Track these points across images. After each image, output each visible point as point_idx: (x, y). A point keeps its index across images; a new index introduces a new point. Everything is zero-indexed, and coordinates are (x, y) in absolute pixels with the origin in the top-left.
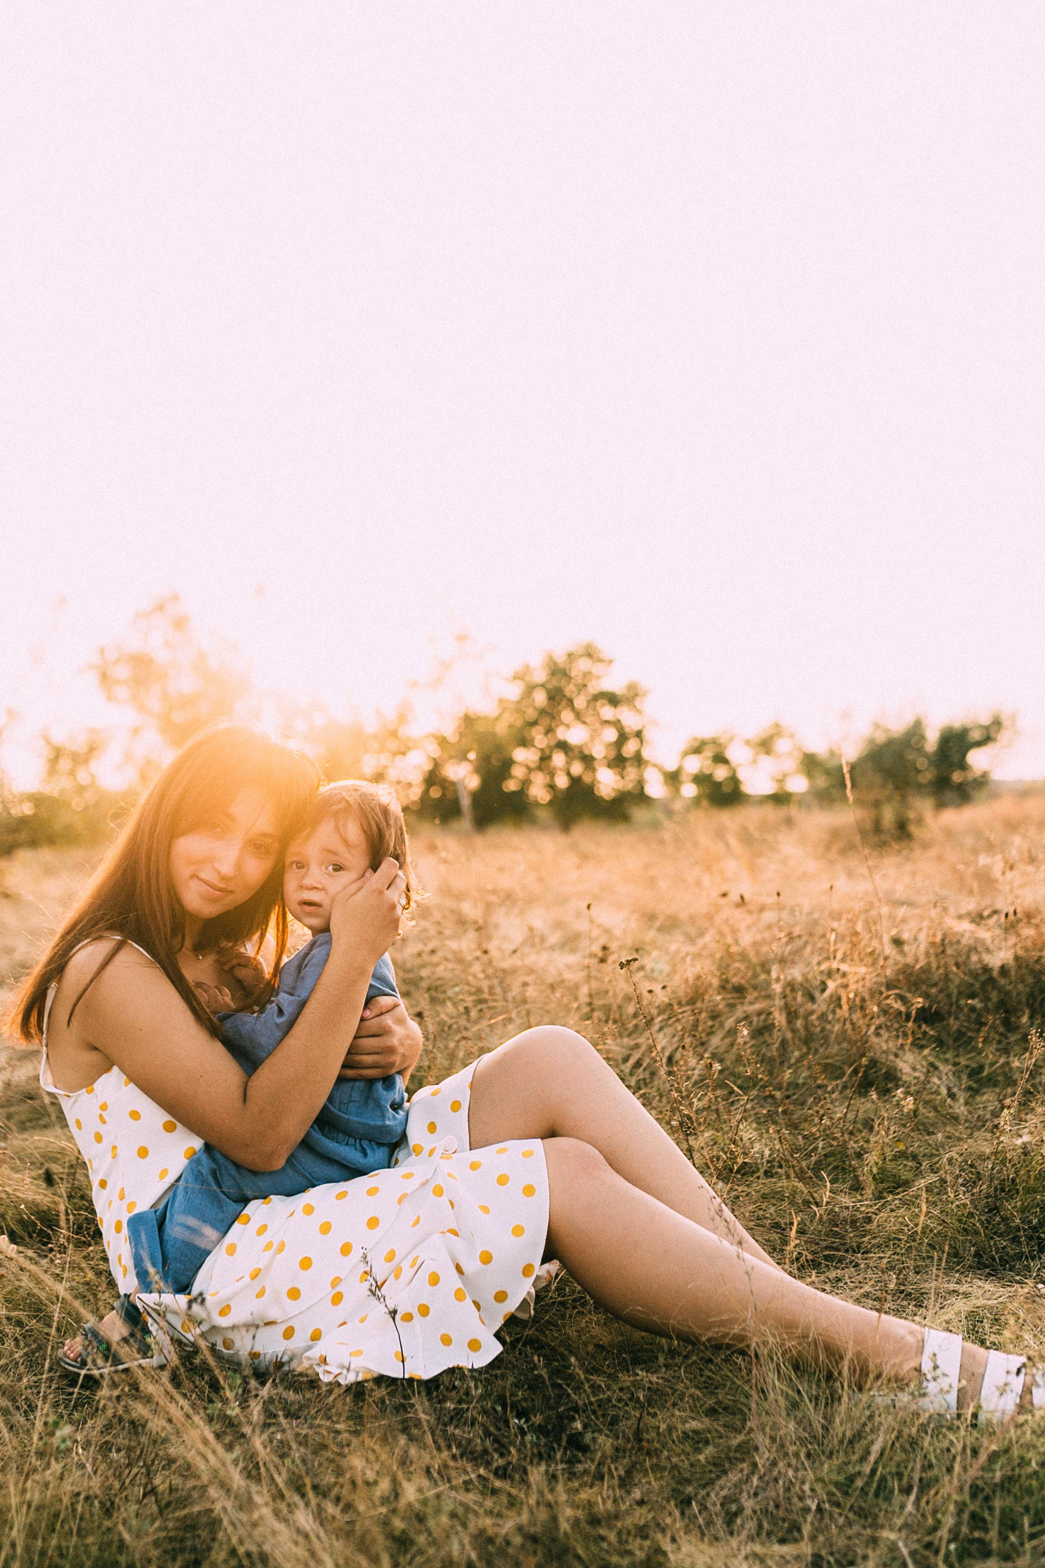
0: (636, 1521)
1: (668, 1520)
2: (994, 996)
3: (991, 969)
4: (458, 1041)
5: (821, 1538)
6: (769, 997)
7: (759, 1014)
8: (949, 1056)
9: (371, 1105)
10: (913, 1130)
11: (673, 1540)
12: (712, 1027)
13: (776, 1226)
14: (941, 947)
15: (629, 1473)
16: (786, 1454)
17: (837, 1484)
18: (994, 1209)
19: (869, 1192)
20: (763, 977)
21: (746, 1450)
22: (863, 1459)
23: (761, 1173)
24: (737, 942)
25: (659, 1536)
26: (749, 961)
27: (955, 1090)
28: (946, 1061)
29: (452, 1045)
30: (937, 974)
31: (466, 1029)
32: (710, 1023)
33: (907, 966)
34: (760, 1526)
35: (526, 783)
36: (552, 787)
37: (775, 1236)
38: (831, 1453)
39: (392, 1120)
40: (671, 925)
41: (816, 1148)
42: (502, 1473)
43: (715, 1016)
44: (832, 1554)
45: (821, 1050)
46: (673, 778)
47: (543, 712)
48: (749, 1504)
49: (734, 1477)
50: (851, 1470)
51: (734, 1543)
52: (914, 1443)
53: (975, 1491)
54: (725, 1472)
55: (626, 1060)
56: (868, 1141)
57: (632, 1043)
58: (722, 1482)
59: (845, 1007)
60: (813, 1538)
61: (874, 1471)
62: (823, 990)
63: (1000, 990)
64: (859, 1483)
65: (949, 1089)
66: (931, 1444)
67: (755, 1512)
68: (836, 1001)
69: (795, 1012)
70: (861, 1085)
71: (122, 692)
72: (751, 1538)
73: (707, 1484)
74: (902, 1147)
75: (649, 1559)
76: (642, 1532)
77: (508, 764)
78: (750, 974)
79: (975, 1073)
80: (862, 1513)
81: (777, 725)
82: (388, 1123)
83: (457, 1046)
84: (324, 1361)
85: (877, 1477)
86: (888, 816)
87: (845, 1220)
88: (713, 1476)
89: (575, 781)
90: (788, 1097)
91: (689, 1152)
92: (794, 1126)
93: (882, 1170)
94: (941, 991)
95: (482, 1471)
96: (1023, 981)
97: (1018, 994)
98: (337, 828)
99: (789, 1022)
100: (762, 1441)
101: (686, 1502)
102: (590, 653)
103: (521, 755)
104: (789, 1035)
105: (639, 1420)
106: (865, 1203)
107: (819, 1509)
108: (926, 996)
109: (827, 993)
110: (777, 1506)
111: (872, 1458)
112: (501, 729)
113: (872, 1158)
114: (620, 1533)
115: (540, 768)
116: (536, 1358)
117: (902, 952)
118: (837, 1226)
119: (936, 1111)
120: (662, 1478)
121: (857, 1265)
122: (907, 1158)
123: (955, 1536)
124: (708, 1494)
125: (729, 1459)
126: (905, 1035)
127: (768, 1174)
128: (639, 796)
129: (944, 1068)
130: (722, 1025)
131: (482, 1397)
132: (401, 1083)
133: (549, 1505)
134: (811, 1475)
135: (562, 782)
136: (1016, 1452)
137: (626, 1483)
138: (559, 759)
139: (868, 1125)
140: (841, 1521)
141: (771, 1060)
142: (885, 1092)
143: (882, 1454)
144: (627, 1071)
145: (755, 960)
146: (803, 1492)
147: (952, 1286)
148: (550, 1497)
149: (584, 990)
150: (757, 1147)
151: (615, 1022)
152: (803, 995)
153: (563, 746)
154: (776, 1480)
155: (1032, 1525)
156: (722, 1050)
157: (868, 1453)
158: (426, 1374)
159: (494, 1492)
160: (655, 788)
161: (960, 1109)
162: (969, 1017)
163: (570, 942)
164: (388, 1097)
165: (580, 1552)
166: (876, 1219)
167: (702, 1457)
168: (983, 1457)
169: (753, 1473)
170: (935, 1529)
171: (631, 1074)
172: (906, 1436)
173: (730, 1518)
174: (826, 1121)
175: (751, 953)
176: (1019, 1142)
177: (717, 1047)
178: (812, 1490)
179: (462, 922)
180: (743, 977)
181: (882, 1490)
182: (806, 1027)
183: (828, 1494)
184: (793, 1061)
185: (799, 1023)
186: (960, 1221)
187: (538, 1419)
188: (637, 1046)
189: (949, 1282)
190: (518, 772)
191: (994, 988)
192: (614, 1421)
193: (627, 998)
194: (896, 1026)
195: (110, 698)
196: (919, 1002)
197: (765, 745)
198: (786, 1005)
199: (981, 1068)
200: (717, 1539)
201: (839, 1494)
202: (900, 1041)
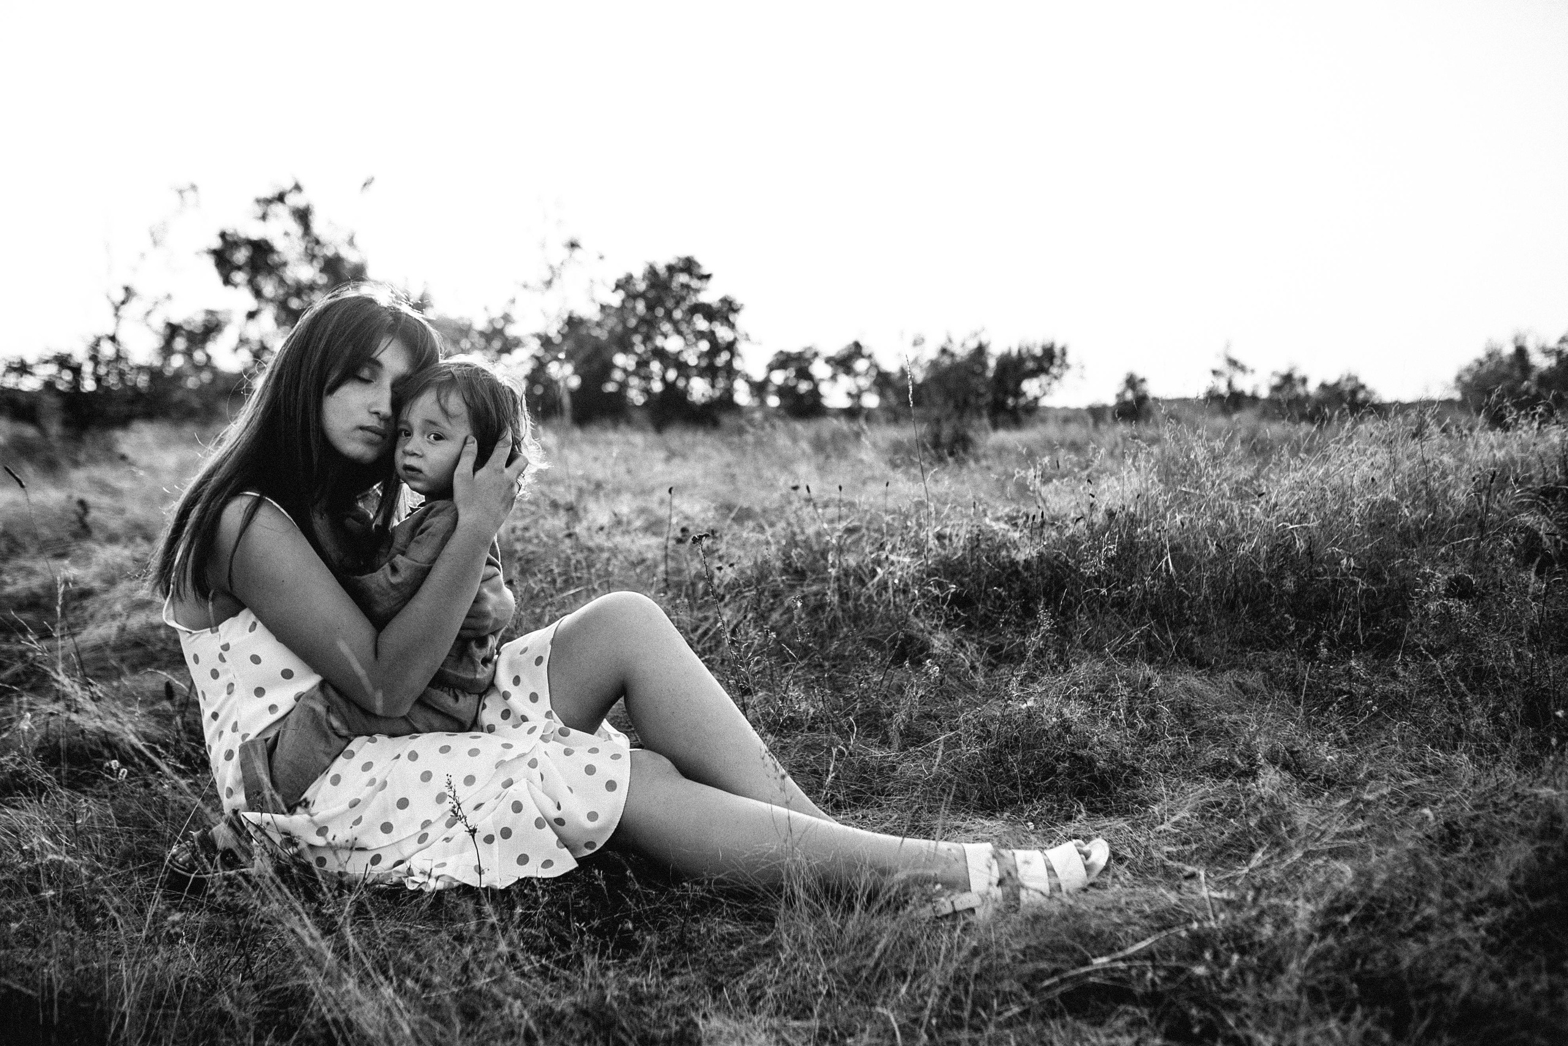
0: (675, 1002)
1: (702, 1002)
2: (1017, 586)
3: (1018, 562)
4: (544, 608)
5: (828, 1016)
6: (825, 580)
7: (816, 594)
8: (974, 636)
9: (465, 660)
10: (937, 695)
11: (705, 1016)
12: (772, 604)
13: (815, 772)
14: (975, 542)
15: (671, 964)
16: (805, 952)
17: (846, 975)
18: (998, 762)
19: (896, 745)
20: (822, 562)
21: (772, 948)
22: (869, 955)
23: (805, 728)
24: (803, 532)
25: (693, 1014)
26: (811, 549)
27: (977, 664)
28: (973, 640)
29: (538, 610)
30: (970, 565)
31: (552, 596)
32: (771, 601)
33: (947, 557)
34: (779, 1007)
35: (623, 386)
36: (647, 391)
37: (812, 780)
38: (843, 951)
39: (482, 674)
40: (744, 516)
41: (854, 709)
42: (563, 964)
43: (776, 594)
44: (836, 1028)
45: (867, 628)
46: (759, 389)
47: (642, 320)
48: (770, 991)
49: (759, 969)
50: (858, 963)
51: (756, 1019)
52: (912, 943)
53: (957, 979)
54: (753, 965)
55: (694, 630)
56: (898, 704)
57: (700, 615)
58: (752, 972)
59: (891, 591)
60: (821, 1016)
61: (877, 964)
62: (874, 577)
63: (1023, 581)
64: (864, 974)
65: (972, 662)
66: (926, 944)
67: (775, 996)
68: (883, 586)
69: (847, 594)
70: (896, 657)
71: (239, 277)
72: (770, 1016)
73: (738, 974)
74: (927, 708)
75: (682, 1030)
76: (679, 1011)
77: (608, 367)
78: (810, 558)
79: (993, 650)
80: (862, 997)
81: (857, 345)
82: (478, 676)
83: (543, 612)
84: (410, 872)
85: (879, 970)
86: (947, 432)
87: (873, 768)
88: (743, 968)
89: (669, 386)
90: (834, 666)
91: (744, 708)
92: (838, 690)
93: (908, 727)
94: (973, 581)
95: (543, 961)
96: (1042, 574)
97: (1038, 585)
98: (439, 400)
99: (841, 602)
100: (786, 940)
101: (719, 988)
102: (689, 266)
103: (620, 359)
104: (840, 614)
105: (684, 925)
106: (892, 754)
107: (829, 994)
108: (961, 584)
109: (876, 579)
110: (795, 992)
111: (877, 954)
112: (602, 334)
113: (900, 717)
114: (659, 1011)
115: (635, 373)
116: (596, 871)
117: (943, 546)
118: (866, 772)
119: (959, 680)
120: (700, 969)
121: (880, 805)
122: (931, 719)
123: (937, 1012)
124: (737, 983)
125: (756, 954)
126: (940, 618)
127: (810, 729)
128: (725, 403)
129: (971, 647)
130: (782, 603)
131: (548, 904)
132: (492, 642)
133: (600, 987)
134: (824, 968)
135: (657, 387)
136: (994, 950)
137: (668, 974)
138: (655, 366)
139: (900, 690)
140: (846, 1003)
141: (822, 635)
142: (918, 663)
143: (885, 951)
144: (696, 639)
145: (816, 548)
146: (817, 980)
147: (958, 823)
148: (602, 981)
149: (662, 568)
150: (804, 705)
151: (687, 596)
152: (854, 581)
153: (660, 354)
154: (795, 971)
155: (999, 1005)
156: (781, 624)
157: (873, 950)
158: (501, 885)
159: (554, 979)
160: (742, 396)
161: (980, 679)
162: (995, 603)
163: (654, 526)
164: (480, 654)
165: (625, 1024)
166: (900, 768)
167: (734, 953)
168: (965, 953)
169: (776, 966)
170: (921, 1009)
171: (698, 642)
172: (905, 936)
173: (754, 1002)
174: (864, 685)
175: (814, 541)
176: (1024, 706)
177: (777, 622)
178: (825, 979)
179: (555, 505)
180: (803, 562)
181: (883, 978)
182: (856, 606)
183: (837, 982)
184: (841, 636)
185: (850, 604)
186: (969, 770)
187: (596, 923)
188: (706, 618)
189: (955, 819)
190: (618, 375)
191: (1018, 579)
192: (663, 926)
193: (699, 576)
194: (932, 607)
195: (227, 281)
196: (953, 587)
197: (844, 363)
198: (839, 586)
199: (1001, 647)
200: (742, 1017)
201: (846, 982)
202: (935, 622)
